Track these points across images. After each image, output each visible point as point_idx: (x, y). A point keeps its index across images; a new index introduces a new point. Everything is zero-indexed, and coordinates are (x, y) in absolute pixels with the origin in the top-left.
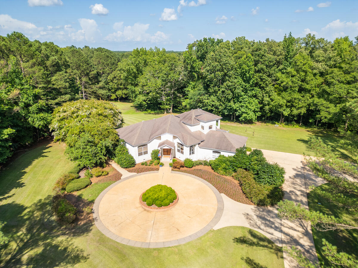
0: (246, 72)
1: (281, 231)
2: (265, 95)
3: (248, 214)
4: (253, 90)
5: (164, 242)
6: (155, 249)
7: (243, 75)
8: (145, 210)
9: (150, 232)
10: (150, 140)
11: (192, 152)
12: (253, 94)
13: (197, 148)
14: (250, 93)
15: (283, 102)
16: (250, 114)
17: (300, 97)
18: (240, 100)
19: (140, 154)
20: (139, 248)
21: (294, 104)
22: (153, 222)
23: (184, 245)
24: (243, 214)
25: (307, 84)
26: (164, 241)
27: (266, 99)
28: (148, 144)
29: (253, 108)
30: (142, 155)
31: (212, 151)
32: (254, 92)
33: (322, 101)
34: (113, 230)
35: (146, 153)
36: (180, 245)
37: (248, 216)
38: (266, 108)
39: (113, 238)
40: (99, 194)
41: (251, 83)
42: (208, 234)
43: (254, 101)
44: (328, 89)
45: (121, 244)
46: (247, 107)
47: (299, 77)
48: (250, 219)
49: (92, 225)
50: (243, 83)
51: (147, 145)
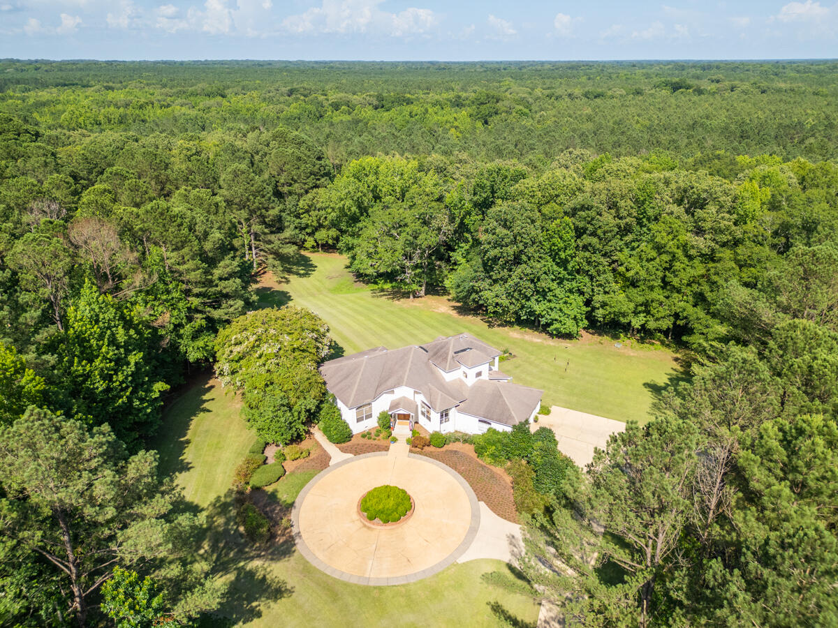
0: (560, 251)
4: (573, 279)
5: (388, 579)
6: (375, 588)
8: (365, 526)
9: (370, 562)
10: (375, 398)
13: (453, 413)
14: (568, 285)
17: (662, 298)
18: (548, 298)
19: (359, 420)
20: (356, 585)
22: (374, 546)
23: (415, 584)
24: (507, 536)
25: (676, 276)
26: (389, 576)
27: (599, 298)
28: (373, 403)
30: (363, 420)
31: (478, 419)
32: (574, 284)
34: (320, 555)
35: (369, 416)
36: (408, 584)
37: (513, 540)
38: (598, 314)
39: (321, 568)
40: (298, 492)
42: (448, 569)
43: (575, 300)
45: (332, 578)
48: (515, 546)
49: (294, 545)
51: (371, 404)
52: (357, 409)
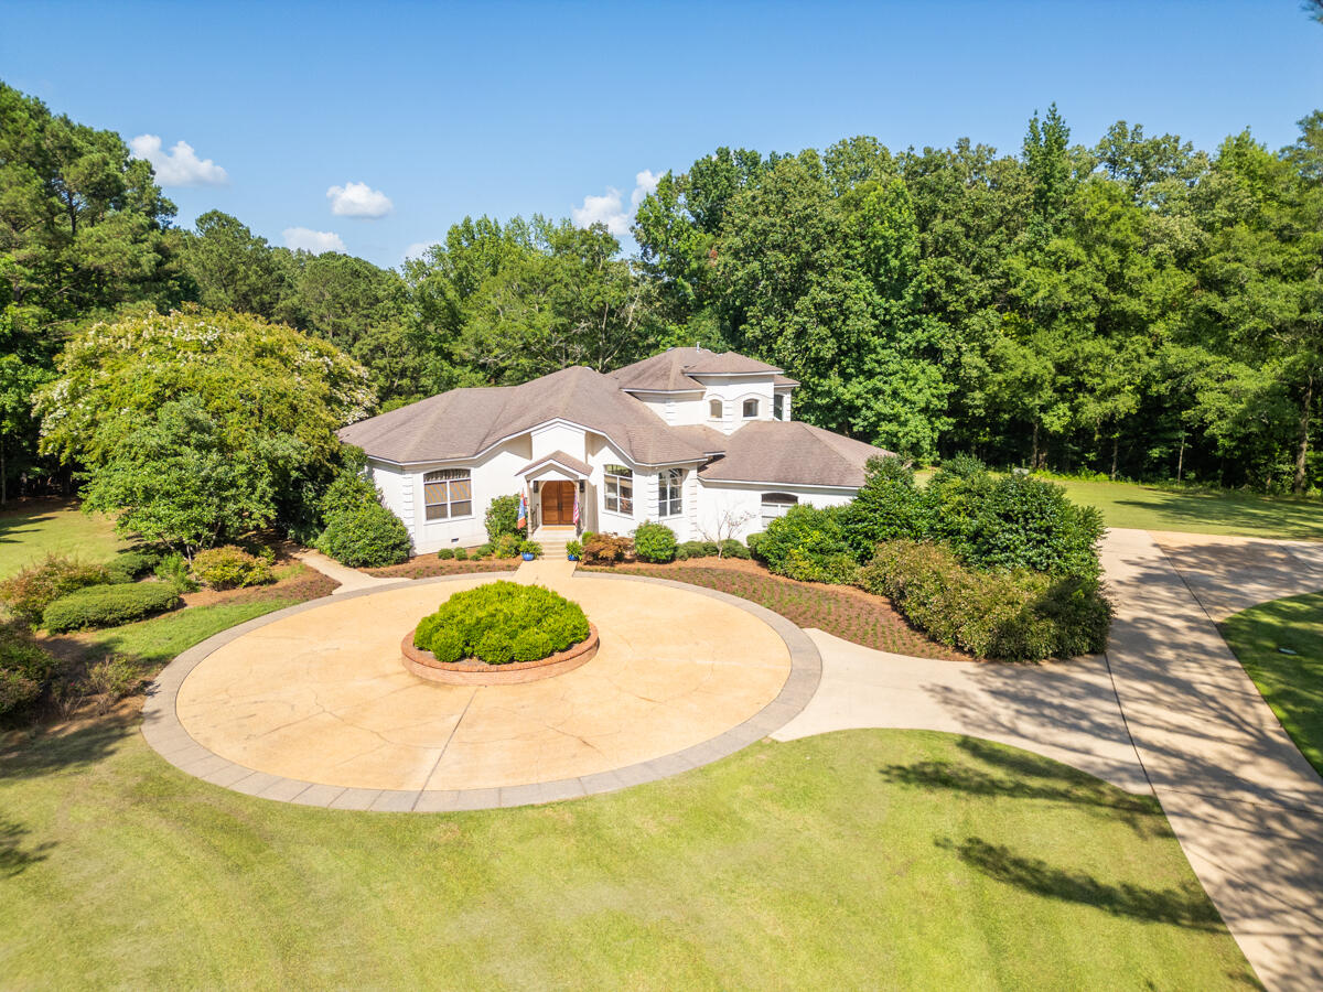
0: (888, 251)
1: (1132, 741)
2: (964, 347)
3: (947, 689)
4: (917, 325)
5: (500, 790)
6: (447, 817)
7: (875, 265)
8: (424, 681)
9: (433, 755)
10: (484, 453)
11: (670, 498)
12: (918, 342)
13: (690, 484)
14: (907, 340)
15: (1039, 367)
16: (912, 424)
17: (1107, 351)
18: (866, 367)
19: (435, 512)
20: (358, 815)
21: (1087, 379)
22: (454, 720)
24: (923, 687)
25: (1133, 294)
27: (972, 360)
28: (474, 471)
29: (921, 400)
30: (445, 516)
31: (758, 495)
32: (920, 335)
33: (1197, 353)
34: (230, 750)
35: (462, 508)
36: (591, 799)
37: (950, 695)
38: (974, 399)
39: (222, 779)
41: (909, 299)
42: (742, 755)
43: (923, 372)
44: (1220, 305)
45: (258, 801)
46: (895, 394)
47: (1097, 267)
48: (962, 705)
49: (122, 736)
50: (877, 298)
51: (468, 471)
52: (428, 476)
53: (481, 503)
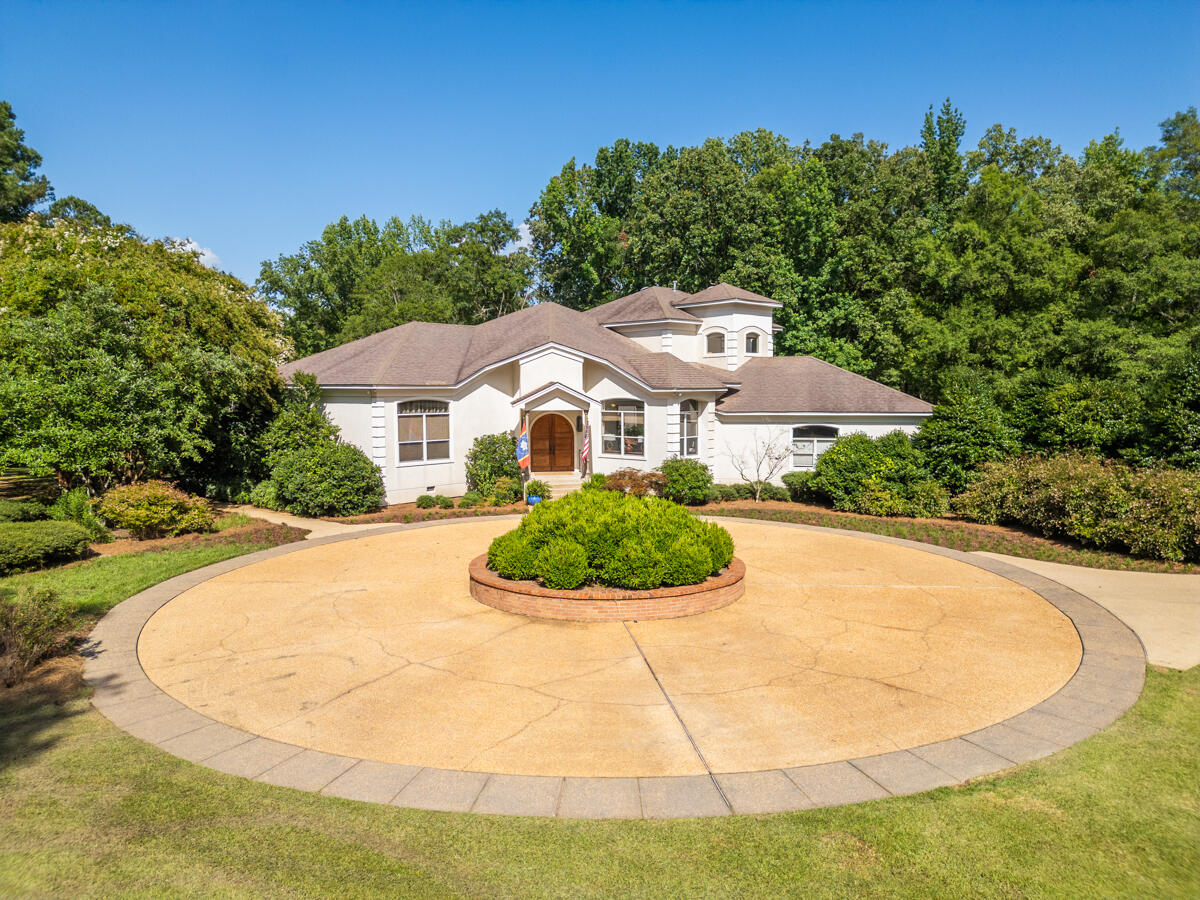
2: (878, 326)
4: (833, 303)
7: (794, 242)
9: (662, 715)
10: (466, 383)
11: (686, 435)
12: (835, 320)
13: (707, 421)
14: (825, 318)
17: (1014, 329)
19: (409, 452)
21: (994, 355)
22: (637, 663)
25: (1038, 274)
26: (842, 753)
28: (452, 405)
30: (420, 458)
31: (790, 428)
35: (440, 450)
38: (890, 376)
41: (825, 277)
42: (1159, 689)
43: (841, 349)
44: (1125, 280)
47: (1004, 246)
50: (795, 276)
51: (447, 404)
52: (402, 407)
53: (461, 444)
